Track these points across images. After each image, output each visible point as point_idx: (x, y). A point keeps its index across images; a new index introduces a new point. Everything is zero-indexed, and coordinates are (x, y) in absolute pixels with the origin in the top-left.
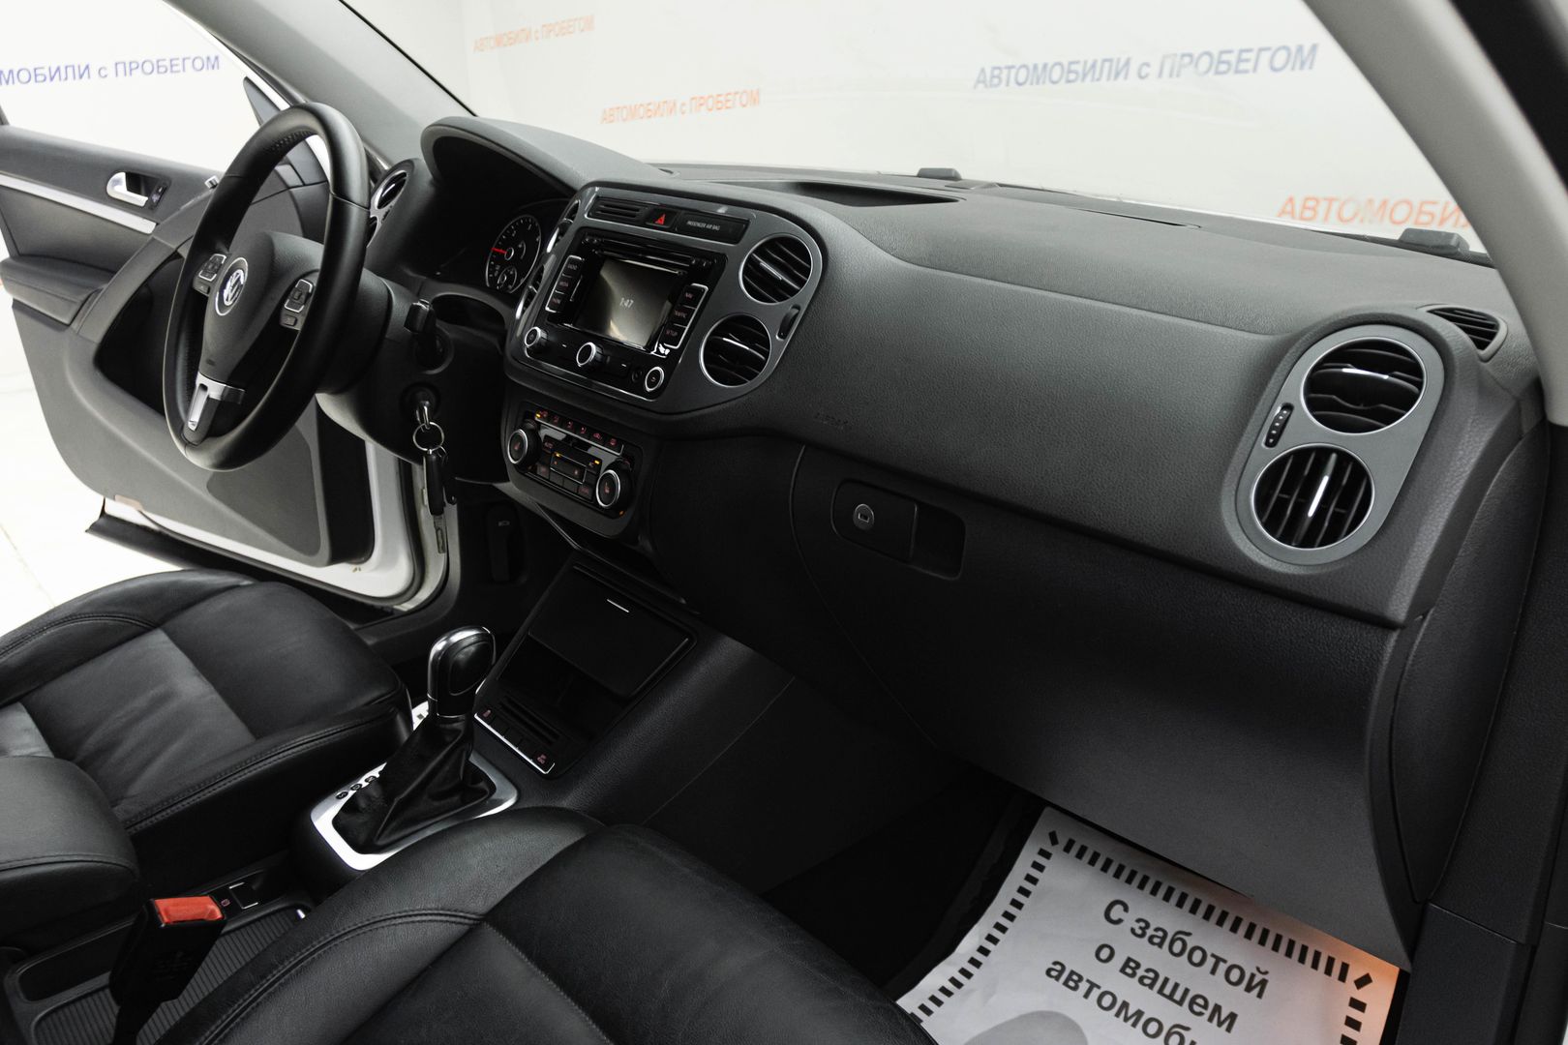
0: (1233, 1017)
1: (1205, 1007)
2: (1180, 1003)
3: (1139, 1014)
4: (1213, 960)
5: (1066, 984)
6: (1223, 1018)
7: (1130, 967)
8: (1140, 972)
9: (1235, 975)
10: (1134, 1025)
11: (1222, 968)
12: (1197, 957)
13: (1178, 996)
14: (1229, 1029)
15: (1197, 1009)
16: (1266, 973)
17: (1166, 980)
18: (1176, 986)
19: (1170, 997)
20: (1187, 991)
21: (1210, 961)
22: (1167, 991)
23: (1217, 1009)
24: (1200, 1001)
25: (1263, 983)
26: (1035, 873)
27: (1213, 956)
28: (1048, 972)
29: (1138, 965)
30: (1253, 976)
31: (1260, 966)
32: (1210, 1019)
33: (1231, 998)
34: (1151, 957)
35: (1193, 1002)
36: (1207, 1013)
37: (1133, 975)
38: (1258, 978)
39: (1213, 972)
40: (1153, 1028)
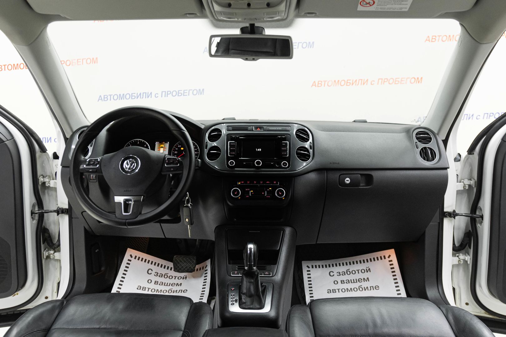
0: (368, 278)
1: (362, 280)
2: (357, 282)
3: (351, 289)
4: (357, 271)
5: (333, 292)
6: (366, 280)
7: (342, 282)
8: (345, 282)
9: (363, 271)
10: (352, 291)
11: (360, 271)
12: (354, 272)
13: (355, 281)
14: (369, 281)
15: (360, 281)
16: (369, 267)
17: (351, 280)
18: (354, 280)
19: (354, 282)
20: (356, 279)
21: (357, 272)
22: (353, 282)
23: (364, 279)
24: (360, 279)
25: (369, 269)
26: (309, 276)
27: (357, 270)
28: (328, 292)
29: (344, 281)
30: (366, 269)
31: (367, 266)
32: (364, 281)
33: (365, 275)
34: (345, 278)
35: (359, 281)
36: (363, 281)
37: (344, 283)
38: (368, 269)
39: (359, 273)
40: (355, 289)
